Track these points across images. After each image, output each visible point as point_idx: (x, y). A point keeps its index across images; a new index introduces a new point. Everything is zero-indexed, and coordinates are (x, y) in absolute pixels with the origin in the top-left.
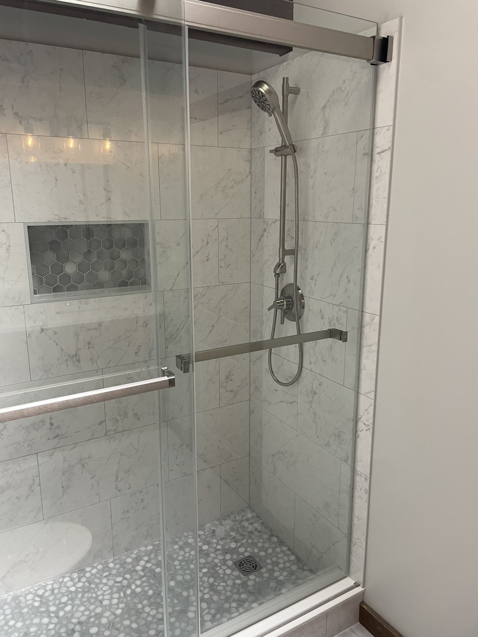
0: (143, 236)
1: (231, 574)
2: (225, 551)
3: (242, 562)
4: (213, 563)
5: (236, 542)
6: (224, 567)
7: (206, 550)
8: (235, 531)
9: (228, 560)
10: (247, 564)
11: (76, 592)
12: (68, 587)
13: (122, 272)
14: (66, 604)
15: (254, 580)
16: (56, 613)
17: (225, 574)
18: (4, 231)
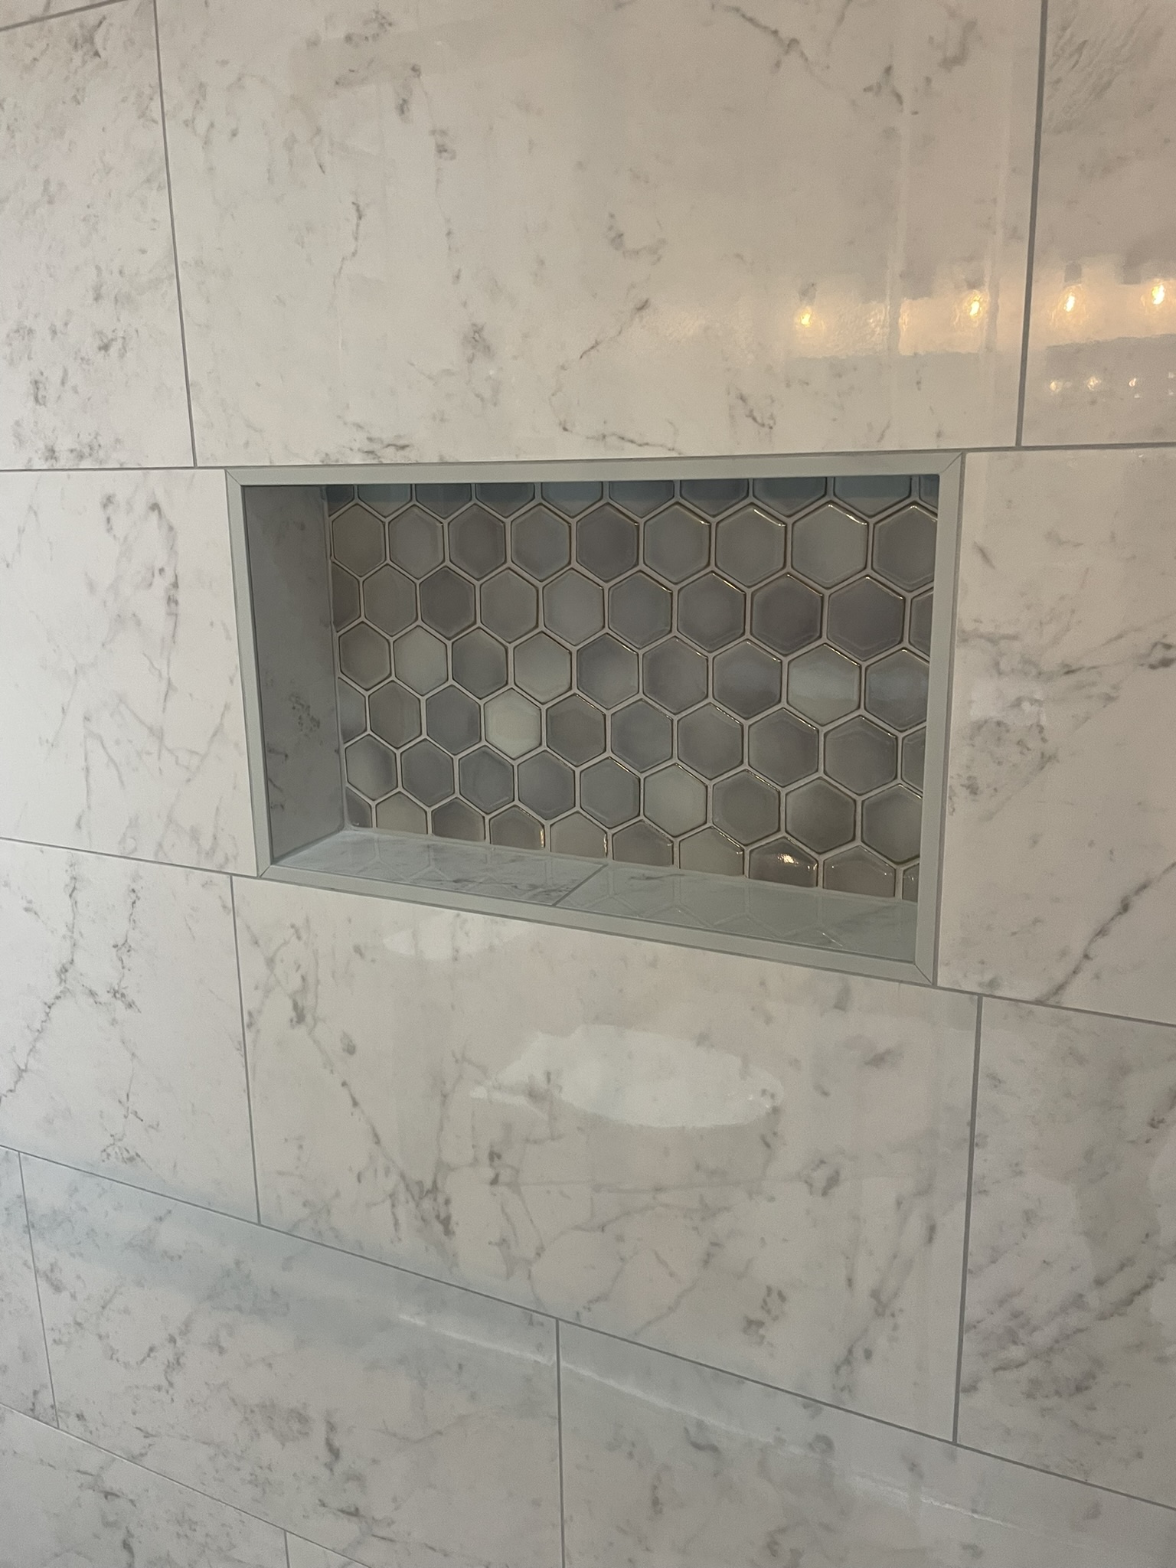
18: (155, 507)
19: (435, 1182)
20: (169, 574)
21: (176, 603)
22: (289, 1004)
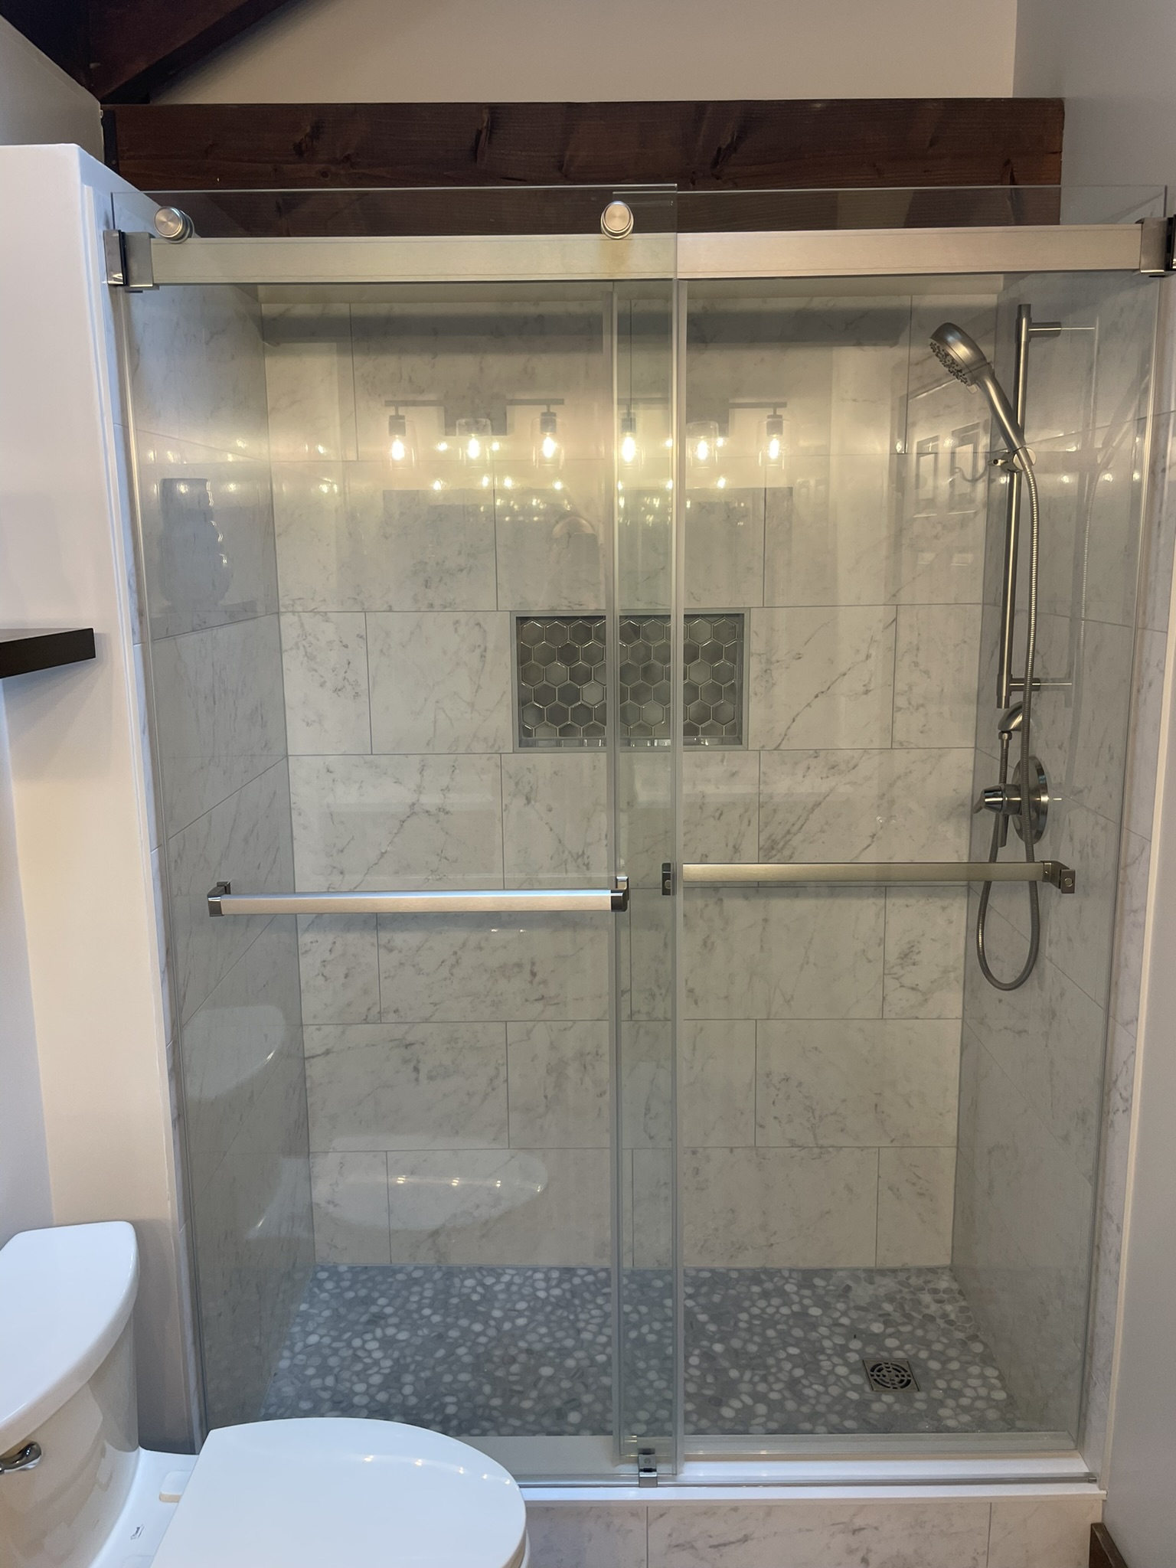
1: (846, 1378)
2: (854, 1333)
3: (881, 1364)
4: (817, 1344)
5: (887, 1324)
6: (836, 1360)
7: (815, 1316)
8: (894, 1304)
9: (851, 1350)
10: (890, 1372)
11: (546, 1302)
12: (536, 1290)
14: (520, 1314)
15: (889, 1406)
16: (500, 1322)
17: (832, 1372)
18: (478, 624)
19: (583, 852)
20: (483, 647)
21: (485, 657)
22: (524, 798)
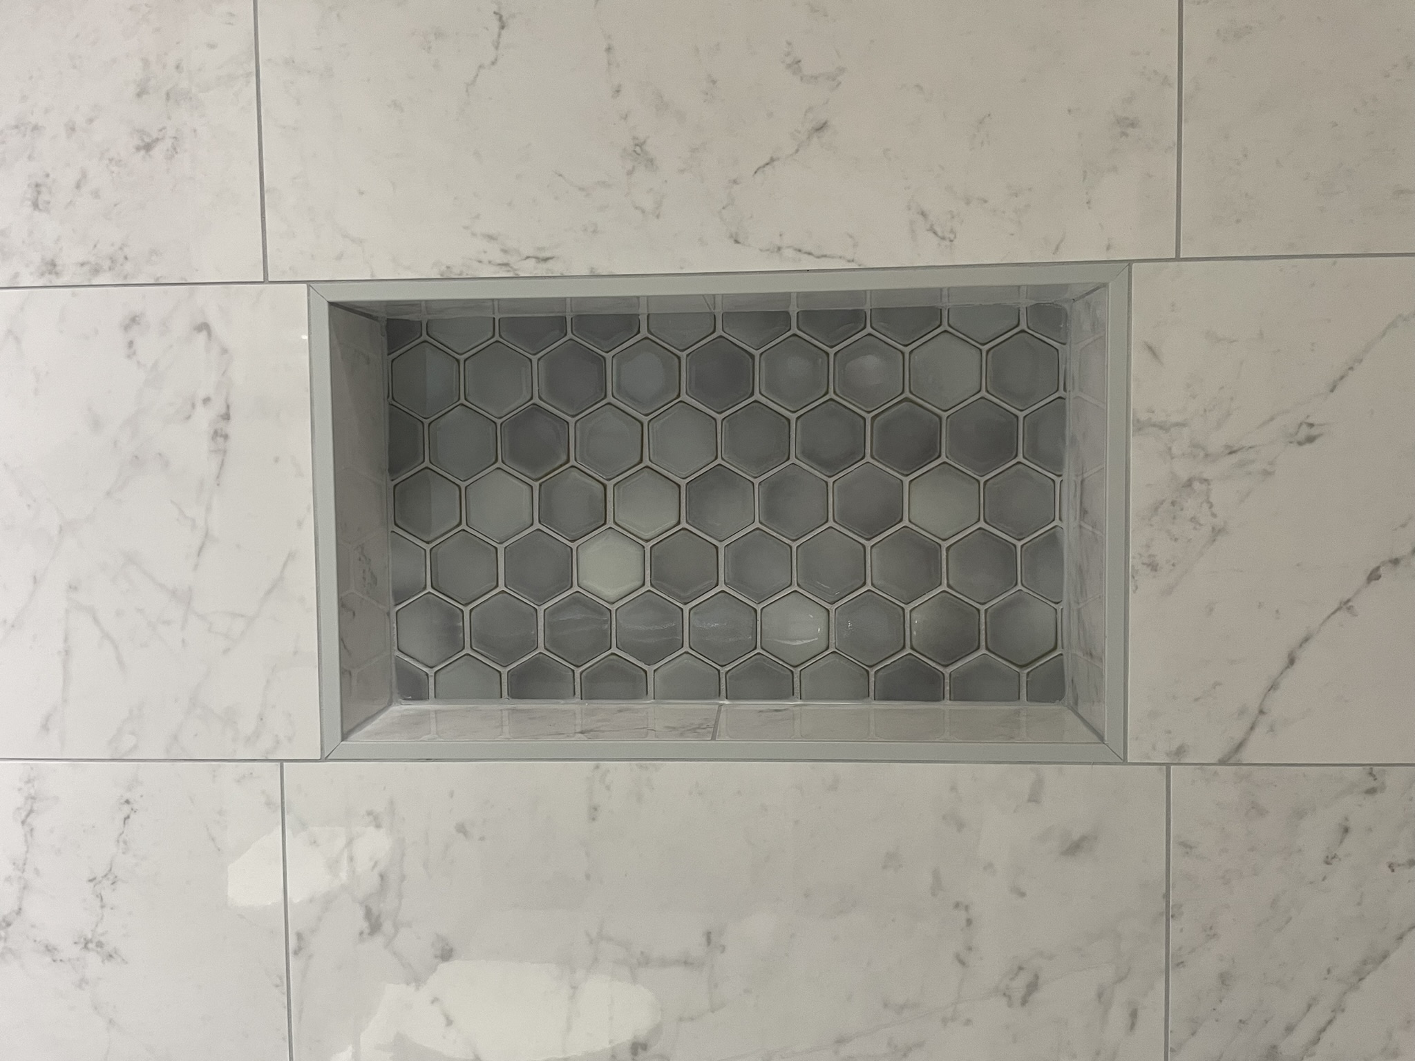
0: (1061, 393)
13: (908, 608)
18: (204, 327)
20: (218, 407)
21: (226, 437)
22: (361, 913)
